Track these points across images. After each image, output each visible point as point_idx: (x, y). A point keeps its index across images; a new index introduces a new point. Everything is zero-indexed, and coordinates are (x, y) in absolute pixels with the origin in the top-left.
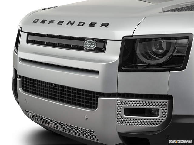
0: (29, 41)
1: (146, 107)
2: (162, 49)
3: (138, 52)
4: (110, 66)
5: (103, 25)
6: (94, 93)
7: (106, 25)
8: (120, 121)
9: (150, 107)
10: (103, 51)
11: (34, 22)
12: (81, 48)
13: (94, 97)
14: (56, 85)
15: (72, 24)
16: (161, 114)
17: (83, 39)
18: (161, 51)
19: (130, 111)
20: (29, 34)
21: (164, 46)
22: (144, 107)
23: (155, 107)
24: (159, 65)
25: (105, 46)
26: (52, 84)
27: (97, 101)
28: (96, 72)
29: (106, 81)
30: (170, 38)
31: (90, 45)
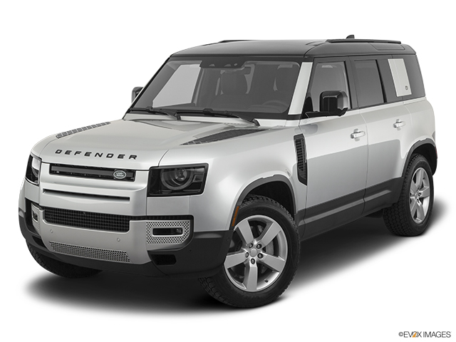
0: (51, 172)
1: (172, 227)
2: (183, 177)
3: (163, 180)
4: (139, 192)
5: (131, 157)
6: (126, 217)
7: (135, 157)
8: (149, 240)
9: (174, 227)
10: (133, 180)
11: (56, 152)
12: (111, 178)
13: (126, 220)
14: (87, 213)
15: (100, 156)
16: (184, 233)
17: (113, 170)
18: (182, 179)
19: (157, 231)
20: (52, 165)
21: (185, 174)
22: (169, 227)
23: (179, 227)
24: (181, 191)
25: (134, 176)
26: (82, 212)
27: (129, 224)
28: (128, 199)
29: (137, 206)
30: (189, 168)
31: (120, 175)
